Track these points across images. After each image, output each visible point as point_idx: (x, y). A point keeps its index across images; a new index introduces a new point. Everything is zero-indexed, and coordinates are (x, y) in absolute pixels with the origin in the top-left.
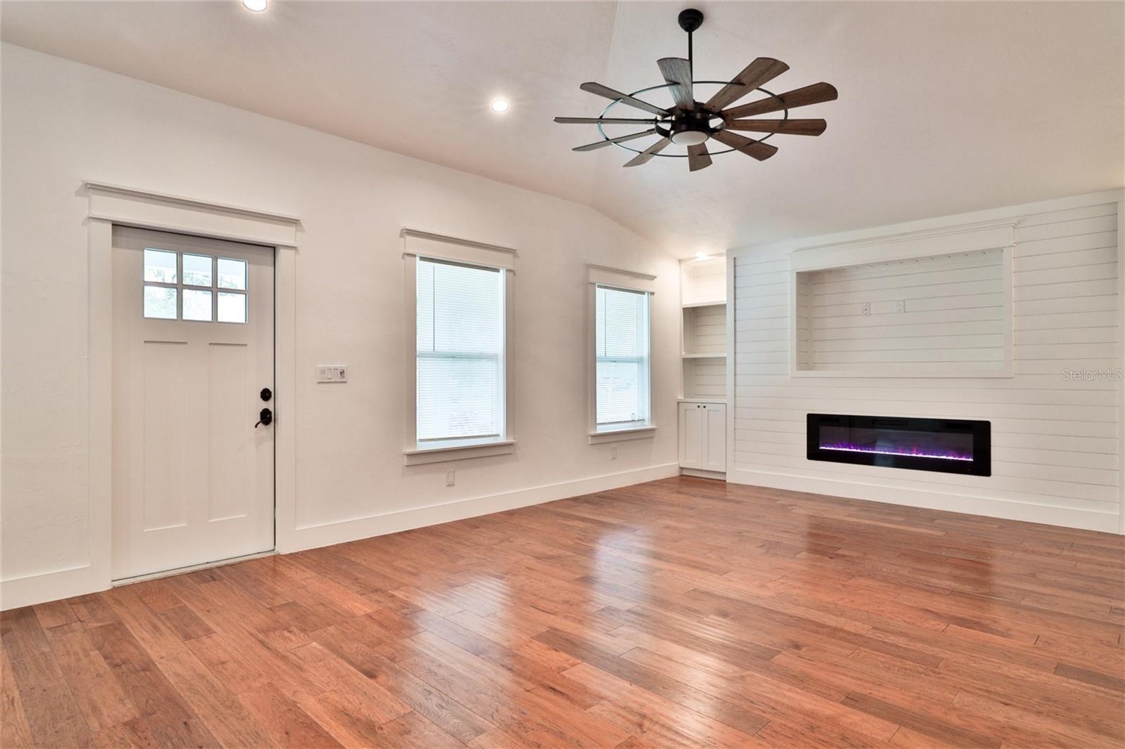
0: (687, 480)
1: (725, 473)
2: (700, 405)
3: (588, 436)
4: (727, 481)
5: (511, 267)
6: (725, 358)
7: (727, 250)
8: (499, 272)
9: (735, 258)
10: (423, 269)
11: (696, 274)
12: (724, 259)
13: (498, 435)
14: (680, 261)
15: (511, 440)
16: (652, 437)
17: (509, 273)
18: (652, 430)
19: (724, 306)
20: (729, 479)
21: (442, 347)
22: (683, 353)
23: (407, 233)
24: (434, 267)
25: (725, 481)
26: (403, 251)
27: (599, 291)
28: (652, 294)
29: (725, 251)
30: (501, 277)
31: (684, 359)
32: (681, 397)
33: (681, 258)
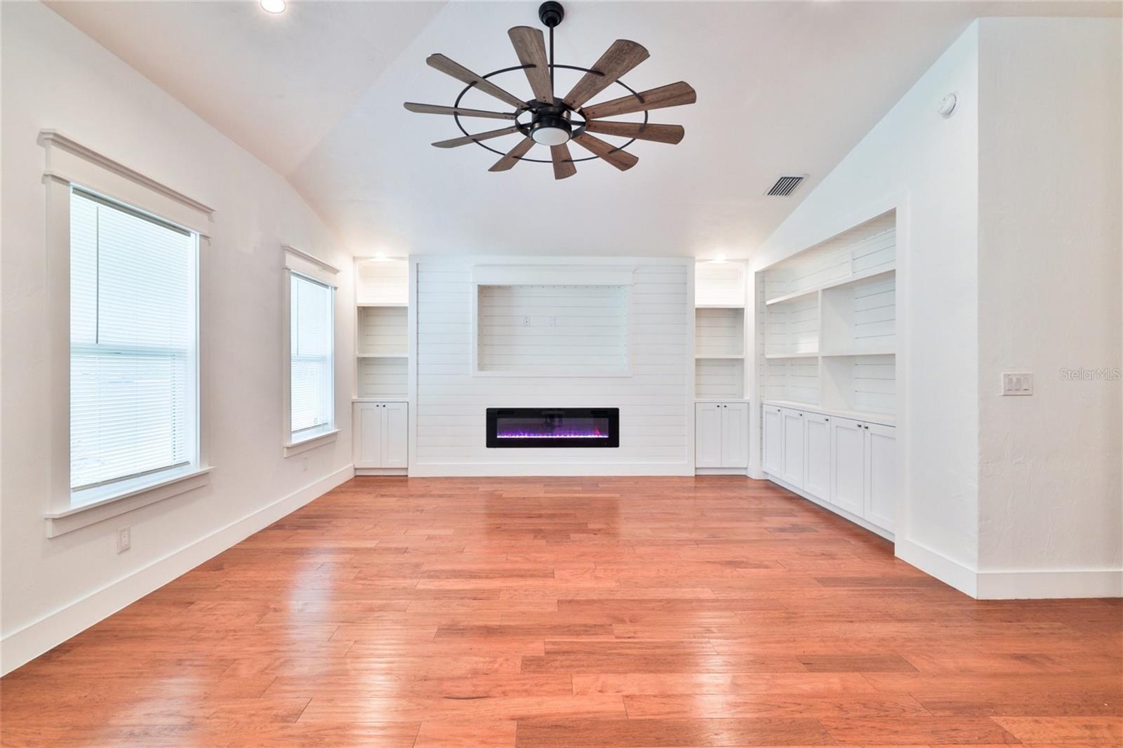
0: (363, 481)
1: (407, 469)
2: (378, 404)
3: (284, 448)
4: (409, 476)
5: (206, 233)
6: (407, 358)
7: (410, 256)
8: (189, 236)
9: (417, 264)
10: (81, 209)
11: (368, 274)
12: (406, 264)
13: (187, 463)
14: (354, 258)
15: (206, 468)
16: (334, 442)
17: (203, 240)
18: (335, 434)
19: (405, 308)
20: (412, 474)
21: (110, 337)
22: (357, 352)
23: (53, 140)
24: (98, 208)
25: (407, 476)
26: (44, 169)
27: (294, 280)
28: (336, 288)
29: (407, 256)
30: (191, 244)
31: (358, 358)
32: (355, 397)
33: (356, 256)
